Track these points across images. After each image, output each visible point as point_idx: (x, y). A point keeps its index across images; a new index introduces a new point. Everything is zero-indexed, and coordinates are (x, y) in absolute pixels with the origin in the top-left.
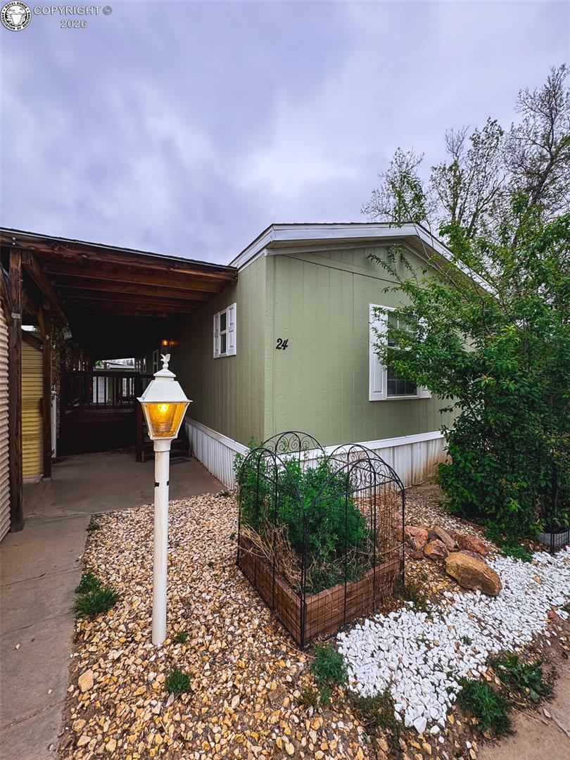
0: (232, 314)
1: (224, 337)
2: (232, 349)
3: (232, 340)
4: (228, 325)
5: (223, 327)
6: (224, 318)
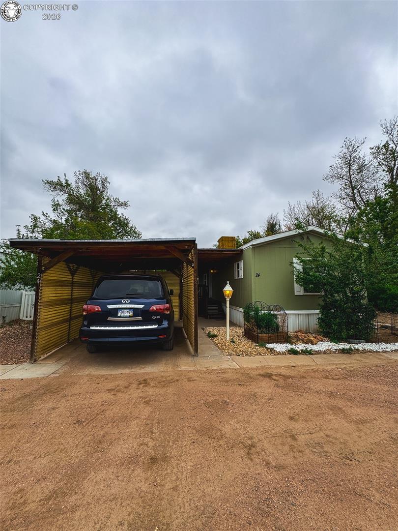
0: (241, 264)
1: (238, 271)
2: (242, 276)
3: (241, 273)
4: (240, 268)
5: (238, 268)
6: (238, 265)
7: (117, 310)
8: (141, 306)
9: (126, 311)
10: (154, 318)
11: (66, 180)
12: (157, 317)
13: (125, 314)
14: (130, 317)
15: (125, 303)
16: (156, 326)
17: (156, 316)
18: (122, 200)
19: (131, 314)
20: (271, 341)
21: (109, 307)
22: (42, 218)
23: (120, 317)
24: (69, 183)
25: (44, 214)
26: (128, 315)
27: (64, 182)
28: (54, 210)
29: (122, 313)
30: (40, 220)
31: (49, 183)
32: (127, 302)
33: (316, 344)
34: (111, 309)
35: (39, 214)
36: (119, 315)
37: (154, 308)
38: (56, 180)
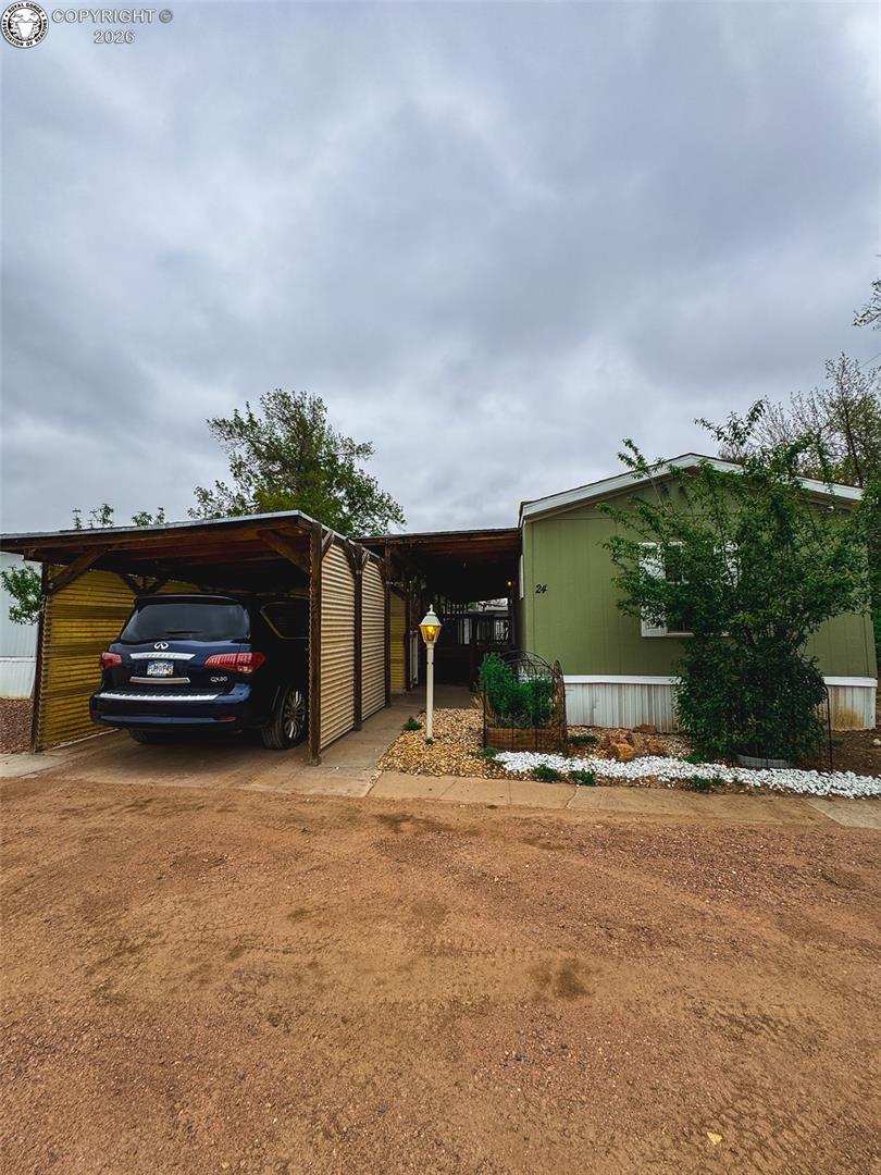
3: (522, 585)
7: (146, 663)
8: (188, 657)
9: (161, 664)
10: (215, 680)
11: (251, 415)
12: (222, 679)
13: (159, 671)
14: (168, 676)
15: (160, 650)
16: (213, 697)
17: (219, 676)
18: (357, 444)
19: (170, 671)
20: (520, 746)
21: (134, 656)
22: (216, 492)
23: (151, 676)
24: (255, 420)
25: (218, 485)
26: (166, 672)
27: (245, 419)
28: (235, 475)
29: (156, 668)
30: (213, 498)
31: (219, 424)
32: (163, 648)
33: (626, 761)
34: (136, 660)
35: (210, 487)
36: (150, 672)
37: (215, 660)
38: (230, 418)
